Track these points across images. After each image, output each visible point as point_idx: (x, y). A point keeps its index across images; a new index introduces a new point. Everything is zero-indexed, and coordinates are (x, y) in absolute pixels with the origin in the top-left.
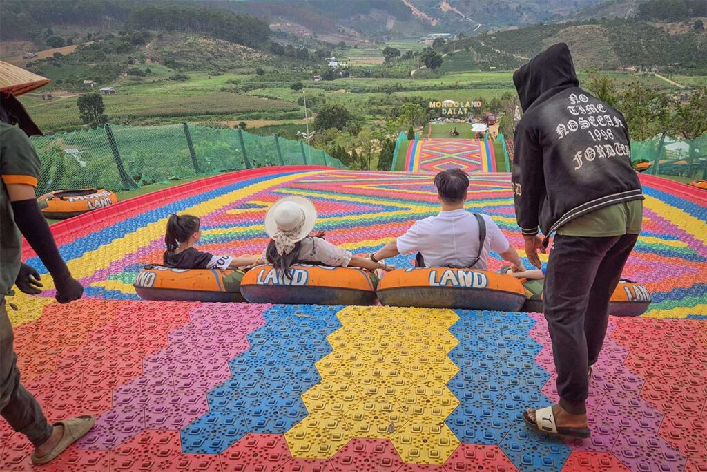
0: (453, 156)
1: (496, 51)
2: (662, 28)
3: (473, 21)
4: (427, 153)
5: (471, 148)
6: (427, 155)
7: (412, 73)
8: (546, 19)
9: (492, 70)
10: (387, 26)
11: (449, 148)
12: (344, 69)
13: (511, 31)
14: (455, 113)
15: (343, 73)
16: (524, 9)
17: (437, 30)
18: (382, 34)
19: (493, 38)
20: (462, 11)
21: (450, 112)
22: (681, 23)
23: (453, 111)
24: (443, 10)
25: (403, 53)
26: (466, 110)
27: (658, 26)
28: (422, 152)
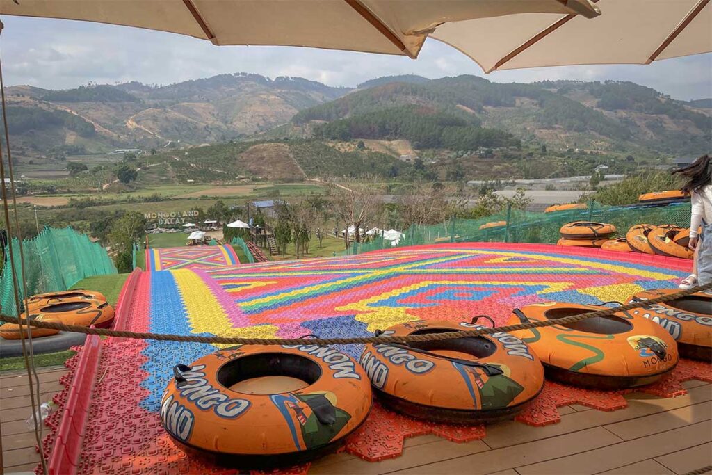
0: (195, 261)
1: (192, 165)
2: (334, 147)
3: (163, 138)
4: (169, 261)
5: (211, 253)
6: (169, 263)
7: (104, 187)
8: (234, 138)
9: (191, 182)
10: (66, 142)
11: (189, 254)
12: (20, 186)
13: (203, 147)
14: (172, 222)
15: (19, 190)
16: (211, 129)
17: (125, 145)
18: (62, 149)
19: (186, 153)
20: (151, 129)
21: (167, 222)
22: (348, 143)
23: (170, 221)
24: (130, 127)
25: (91, 167)
26: (183, 219)
27: (331, 145)
28: (161, 260)
